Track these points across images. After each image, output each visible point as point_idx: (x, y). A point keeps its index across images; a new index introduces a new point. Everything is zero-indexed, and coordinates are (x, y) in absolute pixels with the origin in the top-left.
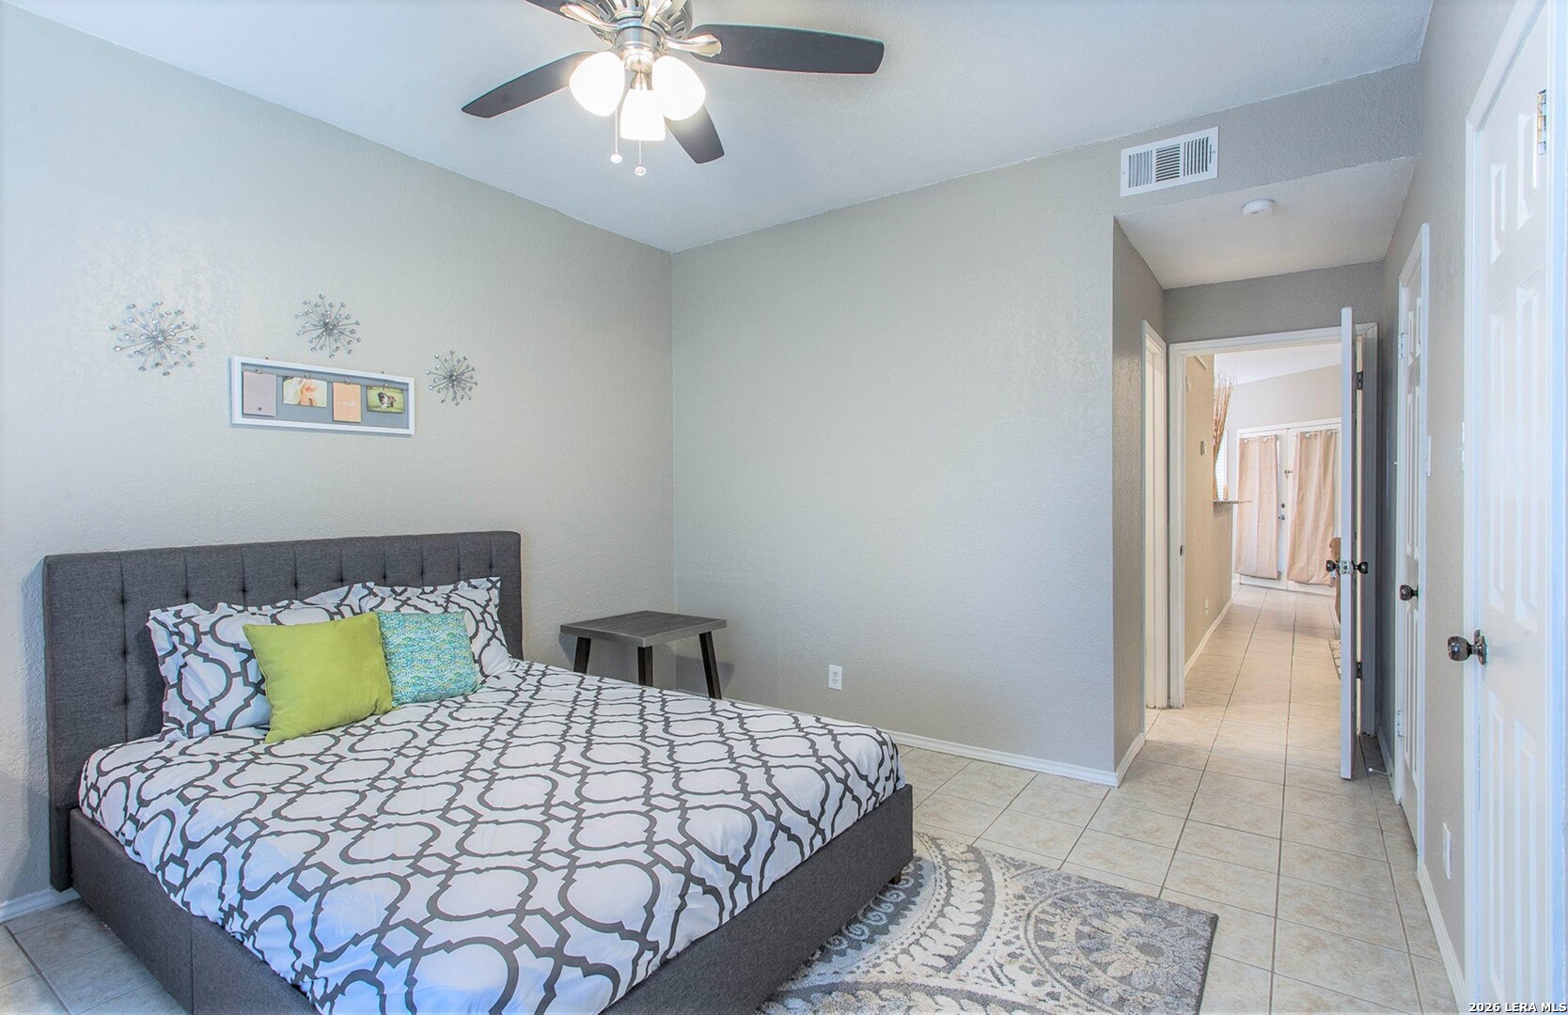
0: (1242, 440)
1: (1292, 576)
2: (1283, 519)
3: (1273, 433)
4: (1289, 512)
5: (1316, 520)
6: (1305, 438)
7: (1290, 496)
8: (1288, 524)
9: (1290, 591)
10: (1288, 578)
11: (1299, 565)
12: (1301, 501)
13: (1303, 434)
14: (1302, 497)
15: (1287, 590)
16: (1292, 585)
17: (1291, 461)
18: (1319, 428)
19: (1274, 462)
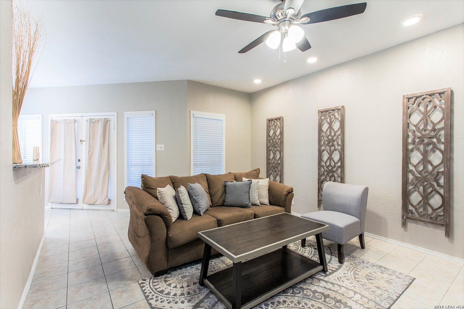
0: (52, 121)
1: (85, 201)
2: (79, 168)
3: (73, 118)
4: (83, 164)
5: (99, 168)
6: (92, 122)
7: (84, 156)
8: (83, 171)
9: (83, 209)
10: (83, 202)
11: (89, 194)
12: (90, 158)
13: (91, 120)
14: (91, 156)
15: (82, 209)
16: (86, 206)
17: (84, 136)
18: (100, 117)
19: (74, 135)
